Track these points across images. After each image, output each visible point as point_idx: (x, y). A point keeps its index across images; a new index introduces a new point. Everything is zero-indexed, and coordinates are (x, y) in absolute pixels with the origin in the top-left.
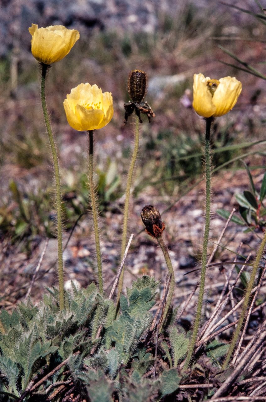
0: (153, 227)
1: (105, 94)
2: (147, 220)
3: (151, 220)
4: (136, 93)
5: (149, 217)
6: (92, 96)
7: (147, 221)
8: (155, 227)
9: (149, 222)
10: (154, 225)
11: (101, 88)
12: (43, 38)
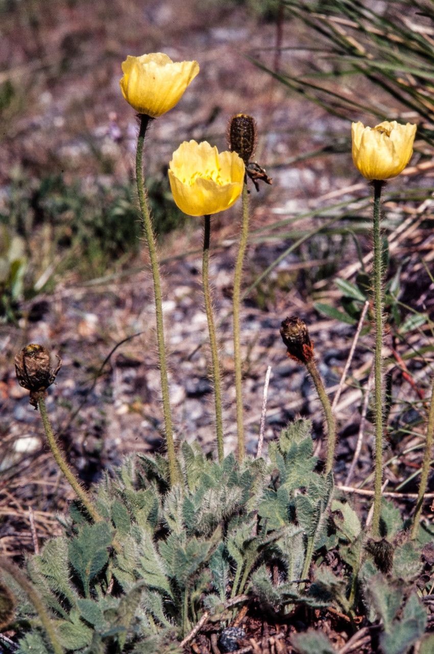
0: (302, 348)
1: (222, 154)
2: (294, 338)
3: (300, 338)
4: (243, 149)
5: (297, 334)
6: (200, 158)
7: (293, 340)
8: (306, 348)
9: (297, 342)
10: (304, 345)
11: (215, 146)
12: (154, 78)
